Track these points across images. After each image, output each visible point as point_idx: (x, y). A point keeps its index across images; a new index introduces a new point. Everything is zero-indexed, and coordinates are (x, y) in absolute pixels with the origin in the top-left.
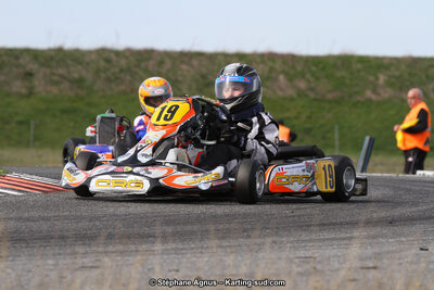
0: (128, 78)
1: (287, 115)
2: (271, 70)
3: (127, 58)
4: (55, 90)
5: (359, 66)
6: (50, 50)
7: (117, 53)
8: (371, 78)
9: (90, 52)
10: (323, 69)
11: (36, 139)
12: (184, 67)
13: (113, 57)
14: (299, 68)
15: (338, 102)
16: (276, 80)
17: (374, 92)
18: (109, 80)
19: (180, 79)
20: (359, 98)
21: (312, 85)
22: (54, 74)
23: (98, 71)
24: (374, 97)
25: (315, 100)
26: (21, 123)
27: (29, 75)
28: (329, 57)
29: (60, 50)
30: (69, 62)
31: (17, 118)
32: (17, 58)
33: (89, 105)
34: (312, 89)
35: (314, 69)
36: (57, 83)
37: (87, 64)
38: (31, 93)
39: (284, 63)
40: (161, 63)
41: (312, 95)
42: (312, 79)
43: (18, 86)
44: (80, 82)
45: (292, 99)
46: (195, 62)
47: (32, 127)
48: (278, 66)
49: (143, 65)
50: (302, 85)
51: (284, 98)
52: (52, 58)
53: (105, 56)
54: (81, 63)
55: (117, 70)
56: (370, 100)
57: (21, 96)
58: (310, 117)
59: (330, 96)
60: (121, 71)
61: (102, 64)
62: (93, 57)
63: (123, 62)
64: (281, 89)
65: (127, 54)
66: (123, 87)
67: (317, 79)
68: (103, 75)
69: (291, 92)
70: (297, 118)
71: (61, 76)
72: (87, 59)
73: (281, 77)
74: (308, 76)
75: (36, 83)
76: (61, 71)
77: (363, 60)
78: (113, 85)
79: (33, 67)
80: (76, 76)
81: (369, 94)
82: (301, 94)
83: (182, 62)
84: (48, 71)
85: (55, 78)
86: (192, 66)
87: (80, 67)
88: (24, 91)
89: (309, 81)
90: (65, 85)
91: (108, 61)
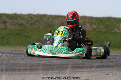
0: (38, 23)
1: (89, 36)
2: (85, 22)
3: (37, 17)
4: (13, 27)
5: (113, 21)
6: (12, 14)
7: (34, 16)
8: (117, 25)
9: (25, 15)
10: (102, 22)
11: (7, 43)
12: (56, 20)
13: (33, 17)
14: (94, 21)
15: (106, 32)
16: (86, 25)
17: (118, 29)
18: (31, 24)
19: (55, 24)
20: (113, 31)
21: (98, 27)
22: (13, 22)
23: (28, 22)
24: (118, 31)
25: (99, 31)
26: (2, 38)
27: (5, 22)
28: (104, 18)
29: (15, 14)
30: (19, 18)
31: (2, 36)
32: (1, 16)
33: (25, 32)
34: (97, 28)
35: (99, 21)
36: (14, 25)
37: (24, 19)
38: (6, 28)
39: (89, 19)
40: (49, 19)
41: (98, 30)
42: (98, 25)
43: (2, 26)
44: (22, 25)
45: (91, 31)
46: (60, 19)
47: (6, 39)
48: (87, 20)
49: (43, 19)
50: (95, 27)
51: (89, 31)
52: (13, 17)
53: (30, 16)
54: (22, 19)
55: (34, 21)
56: (117, 32)
57: (3, 29)
58: (97, 37)
59: (103, 30)
60: (36, 21)
61: (29, 19)
62: (27, 17)
63: (36, 18)
64: (87, 28)
65: (38, 16)
66: (36, 27)
67: (100, 25)
68: (30, 23)
69: (91, 29)
70: (93, 37)
71: (16, 23)
72: (24, 17)
73: (88, 24)
74: (97, 24)
75: (7, 25)
76: (16, 21)
77: (115, 19)
78: (33, 26)
79: (6, 20)
80: (21, 23)
81: (116, 30)
82: (94, 29)
83: (55, 19)
84: (12, 21)
85: (14, 23)
86: (59, 20)
87: (22, 20)
88: (4, 27)
89: (97, 26)
90: (17, 26)
91: (31, 18)
